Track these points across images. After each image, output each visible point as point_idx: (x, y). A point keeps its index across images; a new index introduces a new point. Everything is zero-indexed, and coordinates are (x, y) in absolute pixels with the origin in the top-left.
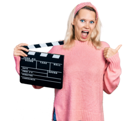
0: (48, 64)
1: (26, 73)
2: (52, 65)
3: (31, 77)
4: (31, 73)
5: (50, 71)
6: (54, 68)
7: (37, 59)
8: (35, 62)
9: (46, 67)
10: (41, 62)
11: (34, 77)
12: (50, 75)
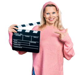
0: (30, 37)
1: (16, 43)
2: (33, 37)
3: (19, 46)
4: (19, 44)
5: (31, 42)
6: (34, 40)
7: (23, 34)
8: (22, 36)
9: (29, 39)
10: (25, 36)
11: (21, 46)
12: (31, 44)
